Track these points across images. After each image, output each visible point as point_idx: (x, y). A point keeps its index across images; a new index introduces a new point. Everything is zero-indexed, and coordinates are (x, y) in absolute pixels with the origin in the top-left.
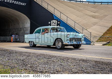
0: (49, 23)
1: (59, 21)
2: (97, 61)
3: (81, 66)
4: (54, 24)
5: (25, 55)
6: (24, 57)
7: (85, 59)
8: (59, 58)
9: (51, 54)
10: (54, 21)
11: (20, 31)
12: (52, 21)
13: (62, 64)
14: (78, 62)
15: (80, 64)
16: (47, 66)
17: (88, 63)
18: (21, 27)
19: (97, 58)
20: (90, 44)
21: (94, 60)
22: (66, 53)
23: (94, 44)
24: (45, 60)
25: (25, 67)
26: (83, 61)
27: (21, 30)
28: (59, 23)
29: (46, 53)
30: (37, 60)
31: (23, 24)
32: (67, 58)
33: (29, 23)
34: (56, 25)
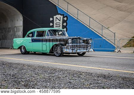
0: (51, 19)
1: (65, 17)
2: (125, 78)
3: (100, 85)
4: (58, 21)
5: (16, 68)
6: (15, 71)
7: (106, 74)
8: (66, 72)
9: (55, 67)
10: (58, 16)
11: (9, 31)
12: (55, 17)
13: (72, 81)
14: (96, 78)
15: (99, 82)
16: (49, 84)
17: (112, 81)
18: (10, 26)
19: (125, 73)
20: (113, 51)
21: (121, 75)
22: (77, 65)
23: (119, 51)
24: (46, 75)
25: (17, 86)
26: (104, 77)
27: (11, 31)
28: (65, 19)
29: (48, 65)
30: (34, 75)
31: (13, 21)
32: (79, 72)
33: (21, 20)
34: (61, 22)
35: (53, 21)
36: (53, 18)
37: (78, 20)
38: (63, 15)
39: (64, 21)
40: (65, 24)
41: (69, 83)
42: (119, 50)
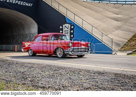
0: (61, 27)
2: (117, 74)
3: (95, 80)
5: (27, 66)
6: (26, 69)
7: (102, 71)
8: (68, 70)
9: (60, 65)
12: (64, 26)
13: (72, 77)
14: (92, 75)
15: (95, 77)
18: (27, 33)
19: (117, 70)
21: (114, 72)
22: (79, 64)
24: (51, 72)
25: (24, 82)
26: (100, 73)
27: (27, 37)
28: (72, 27)
29: (54, 64)
30: (40, 72)
31: (29, 29)
32: (79, 69)
33: (36, 28)
34: (69, 30)
35: (62, 28)
36: (62, 26)
37: (83, 28)
38: (71, 24)
39: (71, 29)
40: (72, 31)
41: (69, 79)
42: (115, 53)
